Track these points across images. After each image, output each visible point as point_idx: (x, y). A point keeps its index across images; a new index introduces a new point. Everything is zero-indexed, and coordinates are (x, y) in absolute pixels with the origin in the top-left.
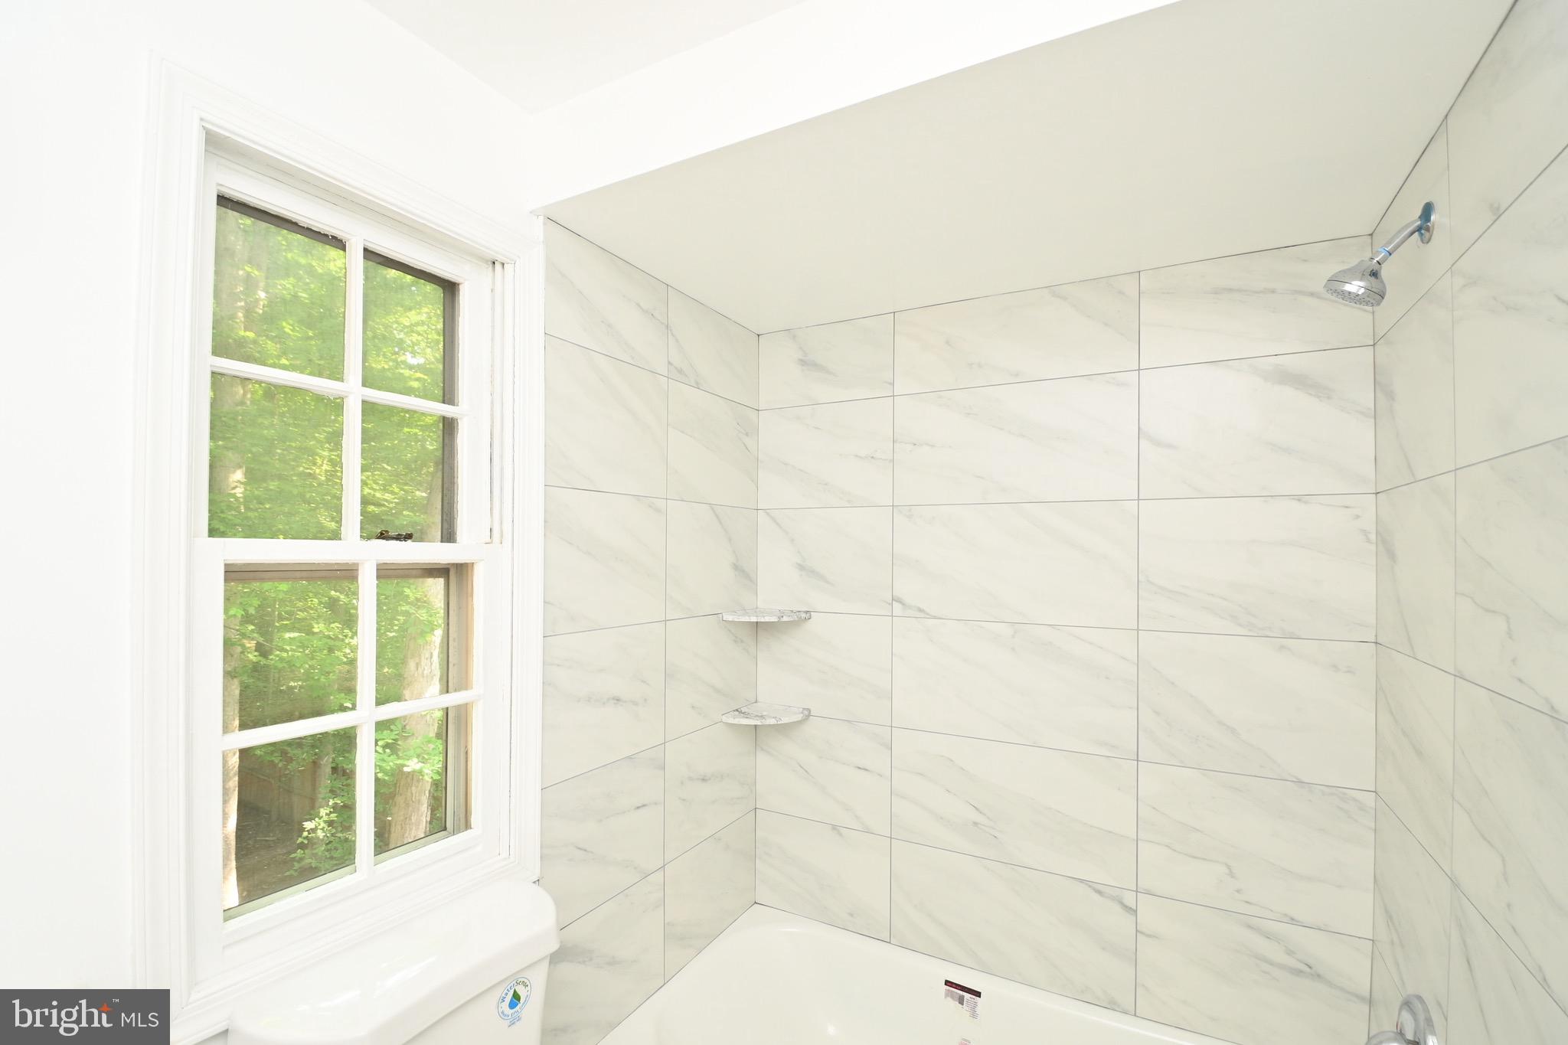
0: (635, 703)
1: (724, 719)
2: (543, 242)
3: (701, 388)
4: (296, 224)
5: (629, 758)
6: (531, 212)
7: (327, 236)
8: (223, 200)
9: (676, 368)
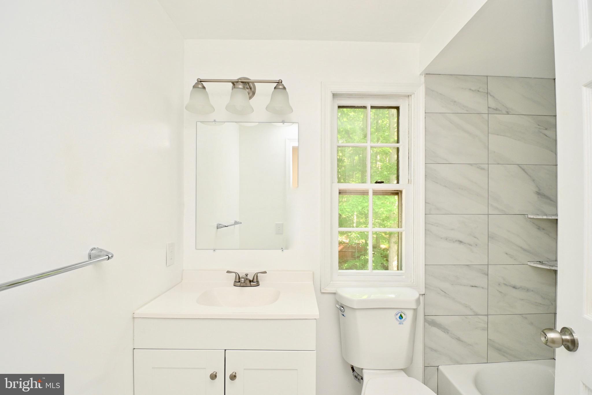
0: (470, 245)
1: (529, 263)
2: (424, 83)
3: (510, 113)
4: (355, 106)
5: (467, 265)
6: (420, 75)
7: (362, 107)
8: (339, 107)
9: (493, 109)
